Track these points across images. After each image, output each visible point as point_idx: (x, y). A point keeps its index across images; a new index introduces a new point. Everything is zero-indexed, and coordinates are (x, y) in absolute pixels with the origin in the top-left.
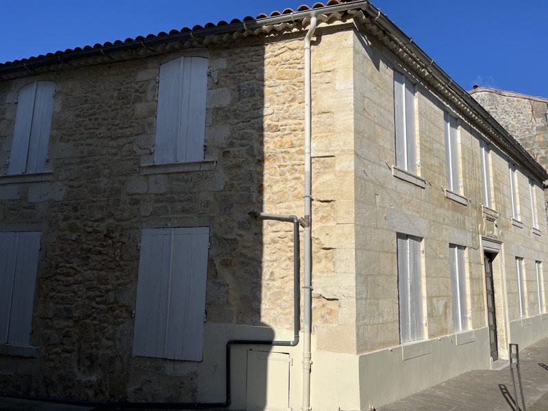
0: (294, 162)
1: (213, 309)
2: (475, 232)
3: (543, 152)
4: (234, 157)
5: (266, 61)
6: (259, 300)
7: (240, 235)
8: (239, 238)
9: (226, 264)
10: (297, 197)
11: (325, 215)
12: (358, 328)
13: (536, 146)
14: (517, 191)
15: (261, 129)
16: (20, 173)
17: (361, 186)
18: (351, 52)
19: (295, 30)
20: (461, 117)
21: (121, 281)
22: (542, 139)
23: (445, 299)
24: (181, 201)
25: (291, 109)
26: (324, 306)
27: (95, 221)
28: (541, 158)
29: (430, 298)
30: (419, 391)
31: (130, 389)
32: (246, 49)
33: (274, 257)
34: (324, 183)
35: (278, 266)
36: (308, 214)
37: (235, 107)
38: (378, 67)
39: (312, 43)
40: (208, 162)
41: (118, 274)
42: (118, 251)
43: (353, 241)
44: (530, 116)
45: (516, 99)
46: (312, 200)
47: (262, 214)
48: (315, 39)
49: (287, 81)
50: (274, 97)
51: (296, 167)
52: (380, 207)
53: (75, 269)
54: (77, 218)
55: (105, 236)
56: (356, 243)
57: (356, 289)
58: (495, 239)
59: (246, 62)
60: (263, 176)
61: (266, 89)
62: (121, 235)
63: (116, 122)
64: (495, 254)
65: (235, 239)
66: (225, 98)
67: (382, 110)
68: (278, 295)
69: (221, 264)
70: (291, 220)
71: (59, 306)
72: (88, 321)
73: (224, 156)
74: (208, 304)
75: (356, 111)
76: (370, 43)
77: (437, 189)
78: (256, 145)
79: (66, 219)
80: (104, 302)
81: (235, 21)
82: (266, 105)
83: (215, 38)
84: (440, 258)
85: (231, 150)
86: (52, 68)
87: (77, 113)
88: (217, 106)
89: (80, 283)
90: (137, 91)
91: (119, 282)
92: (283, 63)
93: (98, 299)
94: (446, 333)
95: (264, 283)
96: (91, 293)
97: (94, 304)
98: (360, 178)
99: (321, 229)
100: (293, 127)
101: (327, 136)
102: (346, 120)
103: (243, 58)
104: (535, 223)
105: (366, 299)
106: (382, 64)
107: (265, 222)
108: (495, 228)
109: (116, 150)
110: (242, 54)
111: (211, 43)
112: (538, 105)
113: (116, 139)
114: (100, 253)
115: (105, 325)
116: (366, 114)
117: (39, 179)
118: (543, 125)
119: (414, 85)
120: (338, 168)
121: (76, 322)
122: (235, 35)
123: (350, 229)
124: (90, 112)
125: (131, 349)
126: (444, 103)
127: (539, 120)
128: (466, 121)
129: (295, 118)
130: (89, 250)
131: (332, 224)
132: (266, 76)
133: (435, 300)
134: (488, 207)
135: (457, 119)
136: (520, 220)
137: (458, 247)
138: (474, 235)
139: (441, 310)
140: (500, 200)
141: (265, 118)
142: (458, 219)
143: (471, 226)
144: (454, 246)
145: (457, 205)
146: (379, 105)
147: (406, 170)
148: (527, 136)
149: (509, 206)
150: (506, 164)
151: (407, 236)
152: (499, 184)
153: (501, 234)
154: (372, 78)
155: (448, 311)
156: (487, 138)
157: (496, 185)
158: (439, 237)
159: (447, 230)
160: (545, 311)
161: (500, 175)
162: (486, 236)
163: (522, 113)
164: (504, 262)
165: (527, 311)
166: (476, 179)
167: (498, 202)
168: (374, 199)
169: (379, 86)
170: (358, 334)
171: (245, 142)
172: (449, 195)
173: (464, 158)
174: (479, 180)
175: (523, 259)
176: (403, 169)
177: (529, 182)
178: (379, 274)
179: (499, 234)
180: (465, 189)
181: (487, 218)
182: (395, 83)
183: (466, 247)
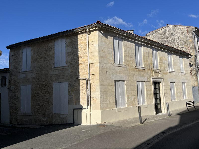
0: (86, 65)
1: (70, 102)
3: (191, 45)
4: (73, 64)
5: (78, 40)
6: (79, 99)
8: (74, 84)
9: (72, 91)
10: (87, 74)
11: (93, 78)
12: (101, 104)
13: (189, 43)
14: (172, 61)
15: (78, 57)
16: (25, 71)
17: (101, 70)
18: (97, 37)
19: (85, 31)
21: (50, 96)
22: (191, 41)
23: (135, 96)
24: (61, 76)
25: (85, 52)
26: (94, 99)
27: (43, 82)
28: (191, 47)
29: (128, 96)
30: (123, 119)
31: (53, 121)
32: (74, 36)
33: (83, 88)
34: (93, 70)
35: (84, 91)
36: (89, 78)
37: (72, 52)
38: (107, 38)
39: (88, 34)
40: (67, 66)
41: (49, 94)
42: (48, 89)
43: (99, 84)
44: (187, 33)
45: (182, 28)
46: (90, 74)
47: (79, 78)
48: (89, 33)
49: (83, 44)
50: (81, 48)
51: (86, 66)
52: (108, 74)
53: (39, 94)
54: (39, 81)
55: (45, 85)
56: (100, 84)
57: (100, 95)
58: (159, 78)
60: (79, 69)
61: (79, 47)
62: (49, 85)
63: (46, 57)
64: (161, 82)
66: (70, 50)
67: (109, 49)
68: (84, 98)
69: (71, 91)
70: (85, 79)
71: (37, 103)
72: (43, 106)
73: (70, 64)
75: (99, 51)
76: (104, 32)
77: (132, 66)
78: (77, 61)
79: (36, 82)
80: (46, 101)
81: (70, 30)
82: (79, 51)
83: (66, 34)
84: (132, 86)
85: (72, 62)
86: (30, 43)
87: (37, 55)
88: (68, 52)
89: (41, 97)
90: (50, 48)
91: (49, 96)
92: (82, 40)
93: (45, 101)
94: (135, 105)
95: (81, 95)
96: (44, 99)
97: (44, 102)
98: (101, 68)
99: (92, 81)
100: (85, 56)
101: (93, 58)
102: (97, 54)
103: (73, 39)
104: (183, 70)
105: (104, 97)
106: (108, 37)
107: (80, 80)
108: (159, 75)
109: (46, 64)
110: (73, 38)
111: (66, 35)
112: (189, 29)
113: (46, 61)
114: (44, 90)
115: (47, 107)
116: (103, 52)
117: (29, 72)
118: (191, 36)
119: (122, 39)
120: (95, 66)
121: (41, 106)
122: (71, 33)
123: (98, 81)
124: (40, 54)
125: (53, 112)
126: (135, 41)
127: (190, 34)
129: (86, 54)
130: (42, 89)
131: (95, 80)
132: (79, 43)
133: (130, 97)
134: (156, 69)
135: (142, 44)
136: (173, 71)
137: (141, 82)
138: (149, 78)
139: (133, 99)
140: (162, 66)
141: (79, 54)
142: (141, 74)
143: (147, 75)
144: (139, 82)
145: (140, 70)
146: (108, 48)
147: (119, 63)
148: (186, 40)
149: (168, 67)
150: (166, 54)
151: (119, 81)
152: (162, 61)
153: (162, 76)
154: (105, 41)
155: (136, 99)
156: (156, 47)
157: (160, 61)
158: (132, 80)
159: (135, 77)
160: (187, 98)
161: (163, 58)
162: (154, 77)
163: (184, 32)
164: (163, 84)
165: (176, 99)
166: (150, 61)
167: (161, 67)
168: (106, 73)
169: (107, 43)
170: (101, 106)
171: (75, 60)
172: (137, 68)
173: (144, 56)
174: (152, 61)
175: (174, 83)
176: (118, 63)
177: (180, 57)
178: (108, 91)
179: (161, 76)
180: (145, 65)
181: (155, 72)
182: (115, 40)
183: (144, 81)
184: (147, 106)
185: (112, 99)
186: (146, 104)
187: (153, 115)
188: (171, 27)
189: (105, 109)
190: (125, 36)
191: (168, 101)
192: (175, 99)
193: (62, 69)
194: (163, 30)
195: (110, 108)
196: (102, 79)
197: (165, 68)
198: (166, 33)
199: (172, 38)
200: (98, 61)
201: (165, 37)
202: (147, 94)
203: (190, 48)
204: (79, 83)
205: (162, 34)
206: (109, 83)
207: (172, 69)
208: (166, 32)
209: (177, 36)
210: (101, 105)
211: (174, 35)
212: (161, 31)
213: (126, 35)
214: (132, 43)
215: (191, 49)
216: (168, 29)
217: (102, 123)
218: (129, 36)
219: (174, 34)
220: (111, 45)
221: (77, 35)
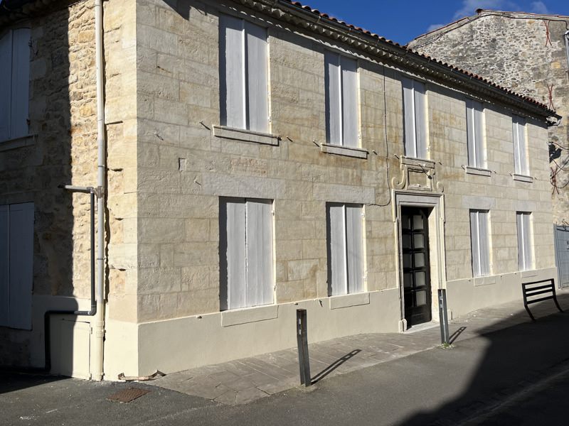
1: (39, 282)
2: (384, 187)
3: (559, 82)
4: (50, 130)
5: (70, 26)
7: (55, 209)
8: (55, 212)
9: (47, 238)
11: (117, 184)
13: (551, 75)
14: (484, 133)
15: (67, 99)
17: (151, 151)
20: (362, 57)
22: (558, 67)
23: (314, 262)
24: (15, 178)
25: (91, 74)
26: (118, 276)
28: (557, 89)
29: (282, 262)
32: (57, 14)
33: (83, 229)
35: (87, 238)
36: (102, 183)
37: (50, 77)
38: (186, 16)
40: (31, 137)
43: (136, 210)
44: (545, 40)
45: (527, 20)
46: (106, 169)
47: (67, 187)
49: (87, 44)
50: (78, 62)
52: (188, 171)
56: (139, 213)
57: (139, 258)
58: (426, 192)
59: (56, 29)
60: (70, 147)
61: (71, 55)
64: (431, 208)
65: (52, 213)
66: (42, 69)
67: (194, 65)
69: (43, 238)
70: (87, 191)
73: (43, 129)
74: (35, 277)
75: (141, 69)
77: (305, 143)
78: (65, 115)
82: (72, 71)
84: (305, 220)
85: (48, 122)
88: (37, 78)
92: (83, 24)
94: (315, 295)
95: (75, 254)
98: (149, 143)
100: (93, 93)
101: (116, 101)
102: (130, 81)
103: (54, 23)
104: (523, 167)
105: (157, 268)
106: (194, 12)
107: (75, 195)
108: (428, 180)
110: (54, 20)
112: (554, 25)
116: (163, 73)
118: (560, 49)
119: (266, 29)
120: (125, 134)
123: (134, 198)
126: (327, 44)
127: (556, 43)
128: (374, 61)
131: (121, 193)
132: (70, 42)
133: (291, 264)
134: (415, 157)
135: (357, 59)
136: (486, 167)
137: (348, 205)
138: (381, 190)
139: (304, 274)
140: (442, 147)
141: (70, 86)
142: (347, 176)
143: (374, 181)
144: (340, 205)
145: (345, 160)
146: (188, 59)
147: (244, 128)
148: (540, 65)
149: (464, 153)
150: (461, 105)
151: (244, 200)
152: (440, 128)
153: (440, 186)
154: (174, 29)
155: (318, 274)
156: (419, 76)
157: (435, 130)
158: (307, 196)
159: (321, 188)
160: (534, 268)
161: (445, 119)
162: (405, 190)
163: (535, 37)
164: (442, 216)
165: (491, 269)
166: (391, 127)
167: (439, 150)
168: (175, 165)
169: (188, 38)
170: (140, 304)
171: (58, 113)
172: (329, 149)
173: (365, 105)
174: (397, 127)
175: (488, 211)
176: (238, 128)
177: (514, 121)
178: (183, 241)
179: (435, 186)
180: (366, 140)
181: (410, 170)
182: (228, 30)
183: (362, 205)
184: (367, 298)
185: (205, 274)
186: (365, 289)
187: (391, 331)
188: (491, 19)
189: (162, 318)
190: (275, 17)
191: (458, 277)
192: (485, 268)
193: (17, 149)
194: (465, 29)
195: (189, 312)
196: (151, 190)
197: (451, 156)
198: (472, 40)
199: (493, 56)
200: (134, 112)
201: (469, 52)
202: (373, 251)
203: (553, 91)
204: (71, 208)
205: (459, 44)
206: (193, 208)
207: (480, 160)
208: (475, 36)
209: (510, 51)
210: (142, 298)
211: (499, 48)
212: (455, 33)
213: (282, 13)
214: (310, 52)
215: (558, 95)
216: (480, 25)
217: (143, 378)
218: (297, 21)
219: (501, 42)
220: (205, 48)
221: (67, 8)
